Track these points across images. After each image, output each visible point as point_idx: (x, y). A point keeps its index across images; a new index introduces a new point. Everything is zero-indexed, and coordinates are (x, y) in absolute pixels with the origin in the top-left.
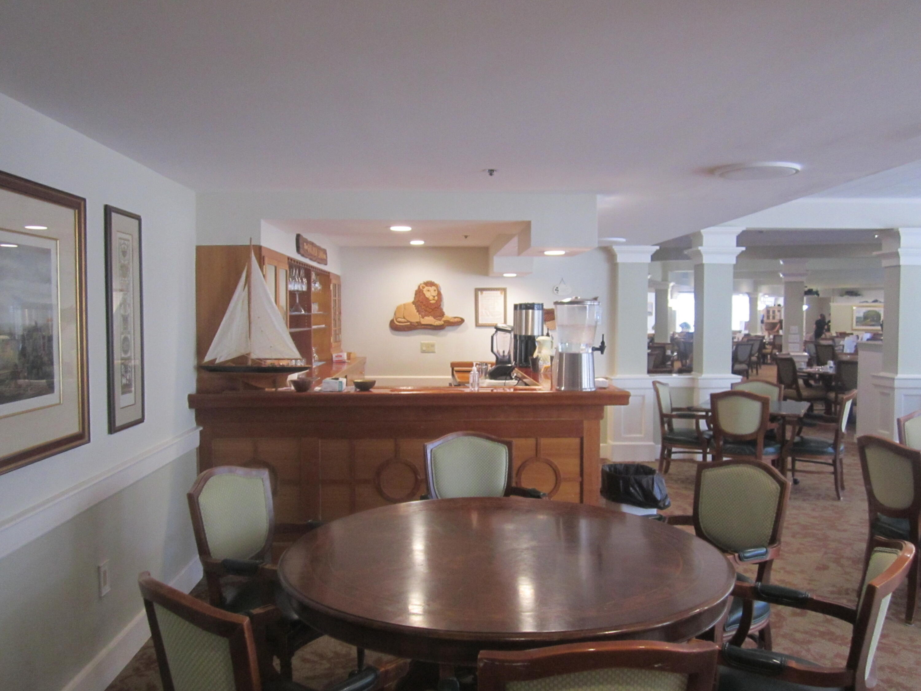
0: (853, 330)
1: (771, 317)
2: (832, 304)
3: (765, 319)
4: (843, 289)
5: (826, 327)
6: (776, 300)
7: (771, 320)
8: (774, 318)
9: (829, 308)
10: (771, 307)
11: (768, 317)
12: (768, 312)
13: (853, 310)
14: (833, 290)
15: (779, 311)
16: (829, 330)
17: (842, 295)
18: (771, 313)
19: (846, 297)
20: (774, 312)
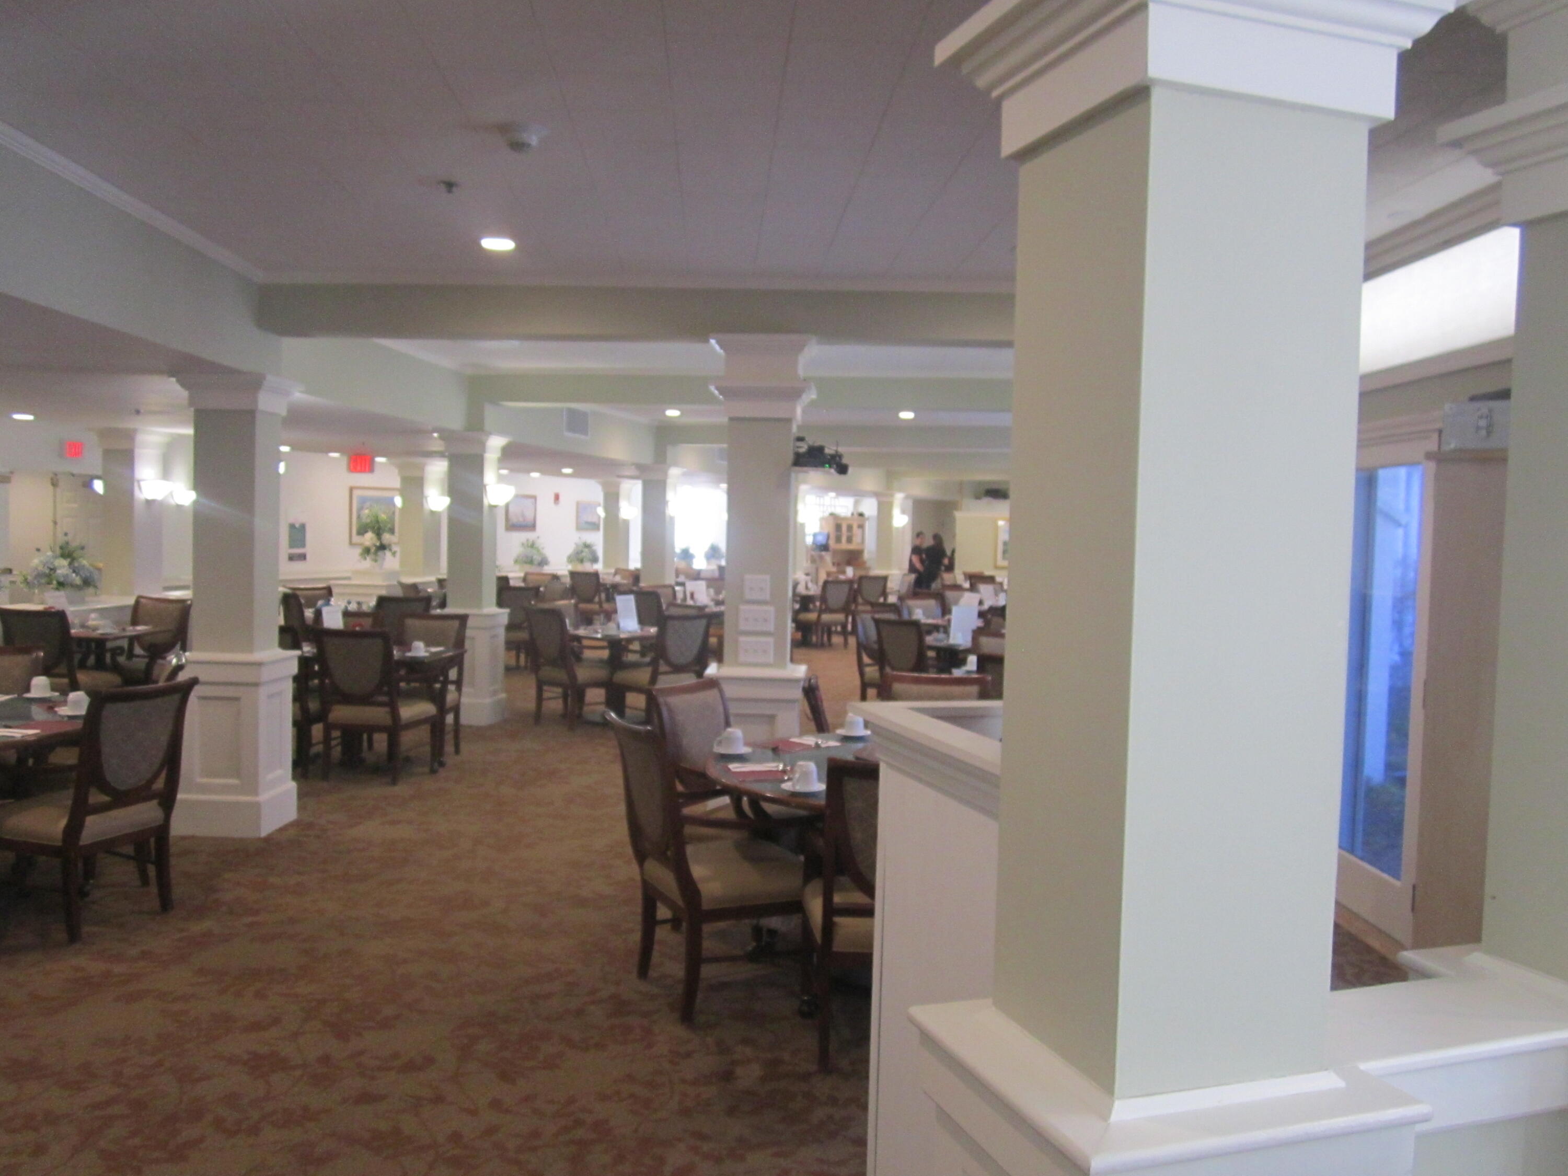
0: (997, 567)
1: (844, 539)
2: (958, 515)
3: (832, 543)
4: (980, 483)
5: (946, 561)
6: (856, 503)
7: (844, 546)
8: (849, 540)
9: (953, 520)
10: (845, 519)
11: (838, 539)
12: (838, 527)
13: (996, 527)
14: (961, 484)
15: (861, 527)
16: (950, 568)
17: (978, 497)
18: (844, 529)
19: (986, 500)
20: (850, 528)
